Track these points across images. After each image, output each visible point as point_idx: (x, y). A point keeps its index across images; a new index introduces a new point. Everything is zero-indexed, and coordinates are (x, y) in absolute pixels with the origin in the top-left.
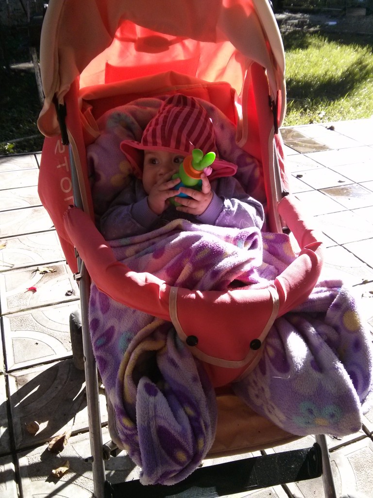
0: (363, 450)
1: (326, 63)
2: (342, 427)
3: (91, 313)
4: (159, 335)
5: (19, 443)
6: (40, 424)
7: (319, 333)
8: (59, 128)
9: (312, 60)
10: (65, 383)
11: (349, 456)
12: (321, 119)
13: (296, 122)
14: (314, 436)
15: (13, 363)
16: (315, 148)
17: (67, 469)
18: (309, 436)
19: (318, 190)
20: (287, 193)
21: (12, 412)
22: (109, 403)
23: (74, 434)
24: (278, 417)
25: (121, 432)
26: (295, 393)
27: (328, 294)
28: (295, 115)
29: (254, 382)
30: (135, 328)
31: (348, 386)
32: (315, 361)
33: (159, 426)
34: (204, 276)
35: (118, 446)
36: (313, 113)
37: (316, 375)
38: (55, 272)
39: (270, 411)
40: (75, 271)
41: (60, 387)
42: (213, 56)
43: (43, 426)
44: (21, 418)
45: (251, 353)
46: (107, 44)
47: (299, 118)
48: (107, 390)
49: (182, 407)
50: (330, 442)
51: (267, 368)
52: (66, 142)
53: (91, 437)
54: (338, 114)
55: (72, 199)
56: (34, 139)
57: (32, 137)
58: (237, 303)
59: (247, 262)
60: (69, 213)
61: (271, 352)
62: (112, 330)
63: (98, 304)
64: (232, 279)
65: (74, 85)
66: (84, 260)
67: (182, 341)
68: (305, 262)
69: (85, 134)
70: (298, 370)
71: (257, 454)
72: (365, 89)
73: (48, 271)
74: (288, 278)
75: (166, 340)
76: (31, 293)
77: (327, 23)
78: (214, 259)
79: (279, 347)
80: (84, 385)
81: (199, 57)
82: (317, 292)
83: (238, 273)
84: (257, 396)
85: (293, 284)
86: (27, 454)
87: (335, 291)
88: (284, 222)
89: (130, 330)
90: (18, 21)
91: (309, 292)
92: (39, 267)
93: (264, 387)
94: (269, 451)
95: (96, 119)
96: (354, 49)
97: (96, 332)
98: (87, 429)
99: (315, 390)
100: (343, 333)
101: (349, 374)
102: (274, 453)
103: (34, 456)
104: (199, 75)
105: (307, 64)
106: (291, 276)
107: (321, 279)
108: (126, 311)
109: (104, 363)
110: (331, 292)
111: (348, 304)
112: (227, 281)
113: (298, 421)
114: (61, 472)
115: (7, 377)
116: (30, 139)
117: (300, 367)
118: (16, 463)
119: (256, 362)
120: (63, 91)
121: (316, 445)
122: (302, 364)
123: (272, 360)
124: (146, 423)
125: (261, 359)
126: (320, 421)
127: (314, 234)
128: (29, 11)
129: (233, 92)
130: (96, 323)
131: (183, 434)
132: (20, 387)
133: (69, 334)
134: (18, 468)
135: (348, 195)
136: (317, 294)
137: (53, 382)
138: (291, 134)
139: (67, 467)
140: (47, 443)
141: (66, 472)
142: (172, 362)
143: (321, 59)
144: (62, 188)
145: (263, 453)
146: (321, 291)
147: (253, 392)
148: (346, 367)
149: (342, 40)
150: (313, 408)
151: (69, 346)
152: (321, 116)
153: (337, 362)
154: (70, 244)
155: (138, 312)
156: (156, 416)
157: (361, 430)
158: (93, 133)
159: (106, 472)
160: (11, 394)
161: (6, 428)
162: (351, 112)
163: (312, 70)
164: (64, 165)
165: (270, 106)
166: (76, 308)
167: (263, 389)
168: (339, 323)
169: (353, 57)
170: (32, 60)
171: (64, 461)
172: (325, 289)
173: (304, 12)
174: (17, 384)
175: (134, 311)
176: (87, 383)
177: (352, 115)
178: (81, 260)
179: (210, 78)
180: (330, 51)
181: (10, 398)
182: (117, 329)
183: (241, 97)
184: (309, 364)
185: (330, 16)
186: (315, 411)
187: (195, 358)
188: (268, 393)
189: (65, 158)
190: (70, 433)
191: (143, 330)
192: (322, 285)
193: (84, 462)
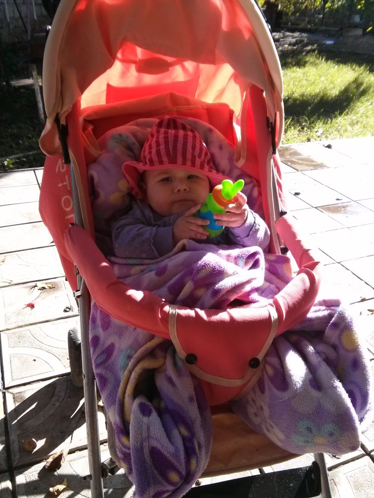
0: (362, 468)
1: (323, 82)
2: (341, 446)
3: (92, 331)
4: (159, 353)
5: (16, 460)
6: (37, 441)
7: (317, 352)
8: (61, 147)
9: (309, 78)
10: (63, 400)
11: (348, 474)
12: (319, 137)
13: (294, 140)
14: (312, 454)
15: (11, 380)
16: (314, 166)
17: (65, 487)
18: (307, 455)
19: (315, 208)
20: (285, 213)
21: (9, 430)
22: (108, 421)
23: (71, 452)
24: (277, 436)
25: (119, 451)
26: (294, 412)
27: (326, 313)
28: (292, 133)
29: (253, 400)
30: (136, 346)
31: (346, 405)
32: (314, 380)
33: (152, 447)
34: (205, 294)
35: (117, 464)
36: (311, 131)
37: (315, 394)
38: (53, 288)
39: (268, 430)
40: (75, 288)
41: (57, 404)
42: (212, 77)
43: (40, 444)
44: (18, 436)
45: (250, 371)
46: (109, 65)
47: (296, 136)
48: (106, 408)
49: (177, 427)
50: (329, 461)
51: (266, 387)
52: (67, 161)
53: (89, 455)
54: (336, 133)
55: (73, 217)
56: (34, 155)
57: (31, 153)
58: (236, 321)
59: (248, 282)
60: (69, 231)
61: (270, 371)
62: (112, 346)
63: (99, 322)
64: (232, 298)
65: (76, 105)
66: (84, 277)
67: (181, 359)
68: (303, 281)
69: (87, 153)
70: (297, 389)
71: (255, 472)
72: (363, 108)
73: (46, 287)
74: (286, 296)
75: (165, 357)
76: (29, 308)
77: (324, 42)
78: (215, 278)
79: (278, 366)
80: (82, 402)
81: (198, 78)
82: (316, 311)
83: (239, 293)
84: (256, 415)
85: (292, 303)
86: (24, 472)
87: (333, 310)
88: (283, 241)
89: (131, 347)
90: (18, 38)
91: (308, 311)
92: (37, 282)
93: (263, 405)
94: (268, 470)
95: (97, 138)
96: (352, 68)
97: (96, 349)
98: (85, 447)
99: (314, 408)
100: (341, 351)
101: (347, 392)
102: (272, 471)
103: (31, 474)
104: (198, 95)
105: (304, 82)
106: (289, 295)
107: (319, 298)
108: (126, 328)
109: (104, 380)
110: (329, 311)
111: (346, 323)
112: (228, 300)
113: (297, 440)
114: (58, 490)
115: (4, 394)
116: (29, 155)
117: (298, 386)
118: (13, 481)
119: (255, 380)
120: (65, 112)
121: (314, 463)
122: (301, 383)
123: (271, 379)
124: (139, 443)
125: (260, 378)
126: (319, 440)
127: (312, 253)
128: (29, 28)
129: (231, 113)
130: (96, 339)
131: (176, 455)
132: (17, 404)
133: (67, 351)
134: (15, 486)
135: (346, 213)
136: (315, 313)
137: (51, 399)
138: (289, 152)
139: (65, 485)
140: (45, 460)
141: (64, 490)
142: (170, 380)
143: (318, 78)
144: (63, 206)
145: (261, 471)
146: (319, 310)
147: (251, 410)
148: (344, 386)
149: (340, 59)
150: (312, 427)
151: (68, 362)
152: (318, 134)
153: (336, 381)
154: (70, 261)
155: (139, 330)
156: (149, 437)
157: (360, 448)
158: (94, 152)
159: (104, 490)
160: (9, 411)
161: (4, 445)
162: (348, 130)
163: (309, 89)
164: (65, 183)
165: (268, 127)
166: (75, 324)
167: (262, 408)
168: (337, 342)
169: (350, 76)
170: (32, 76)
171: (61, 479)
172: (323, 308)
173: (302, 31)
174: (14, 401)
175: (135, 329)
176: (86, 400)
177: (349, 134)
178: (81, 278)
179: (209, 99)
180: (328, 70)
181: (7, 415)
182: (117, 346)
183: (239, 118)
184: (308, 383)
185: (327, 35)
186: (314, 430)
187: (193, 376)
188: (266, 412)
189: (67, 177)
190: (67, 451)
191: (143, 349)
192: (320, 304)
193: (83, 480)
